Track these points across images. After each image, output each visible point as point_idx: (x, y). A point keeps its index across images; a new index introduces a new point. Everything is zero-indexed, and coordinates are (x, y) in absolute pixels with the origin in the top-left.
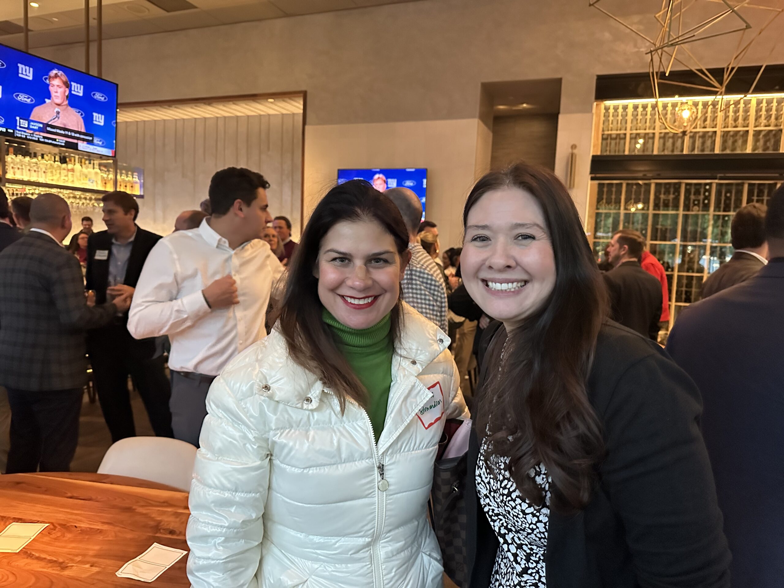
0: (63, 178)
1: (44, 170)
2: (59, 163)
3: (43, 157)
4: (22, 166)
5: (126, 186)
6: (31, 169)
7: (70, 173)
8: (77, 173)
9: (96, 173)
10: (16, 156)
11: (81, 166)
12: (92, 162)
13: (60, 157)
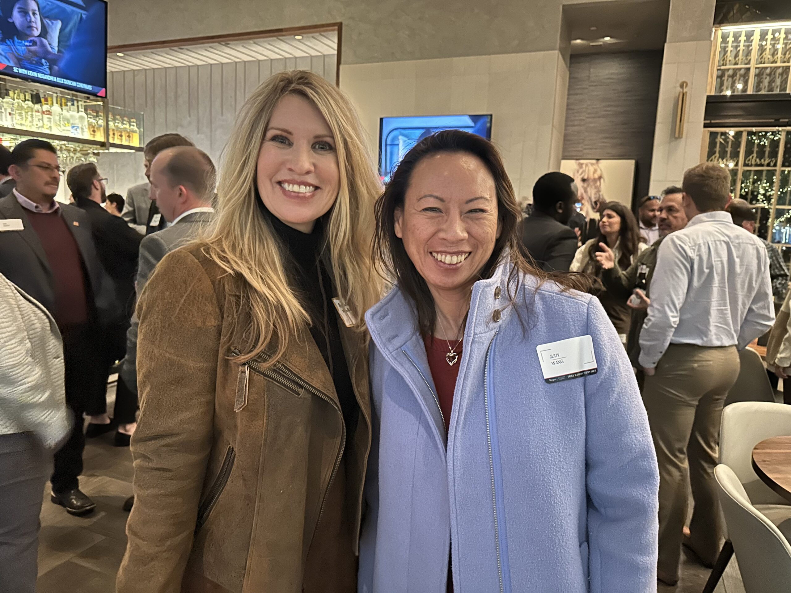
2: (30, 103)
5: (121, 136)
8: (55, 117)
11: (61, 107)
13: (32, 95)
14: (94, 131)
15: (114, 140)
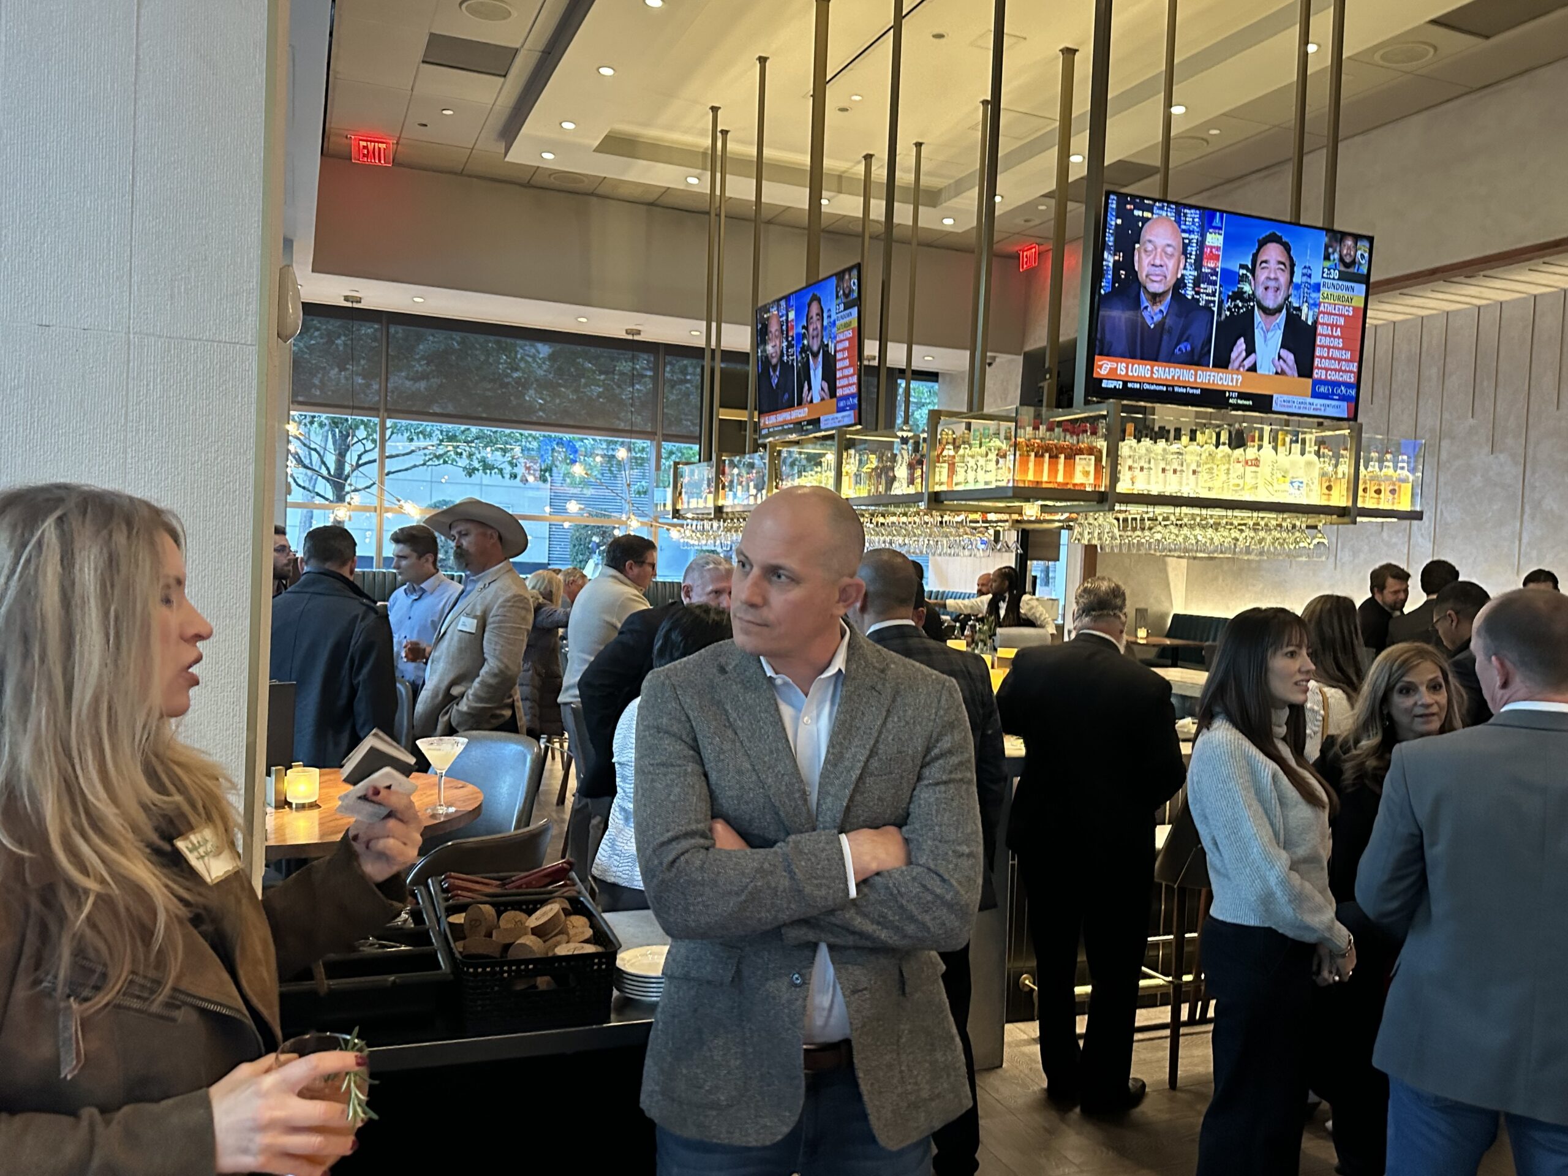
0: (1233, 481)
1: (1194, 467)
2: (1225, 449)
3: (1193, 439)
4: (1149, 462)
5: (1378, 492)
6: (1168, 467)
7: (1249, 469)
8: (1265, 469)
9: (1309, 464)
10: (1139, 441)
11: (1275, 449)
12: (1300, 436)
13: (1230, 433)
14: (1329, 488)
15: (1364, 502)
